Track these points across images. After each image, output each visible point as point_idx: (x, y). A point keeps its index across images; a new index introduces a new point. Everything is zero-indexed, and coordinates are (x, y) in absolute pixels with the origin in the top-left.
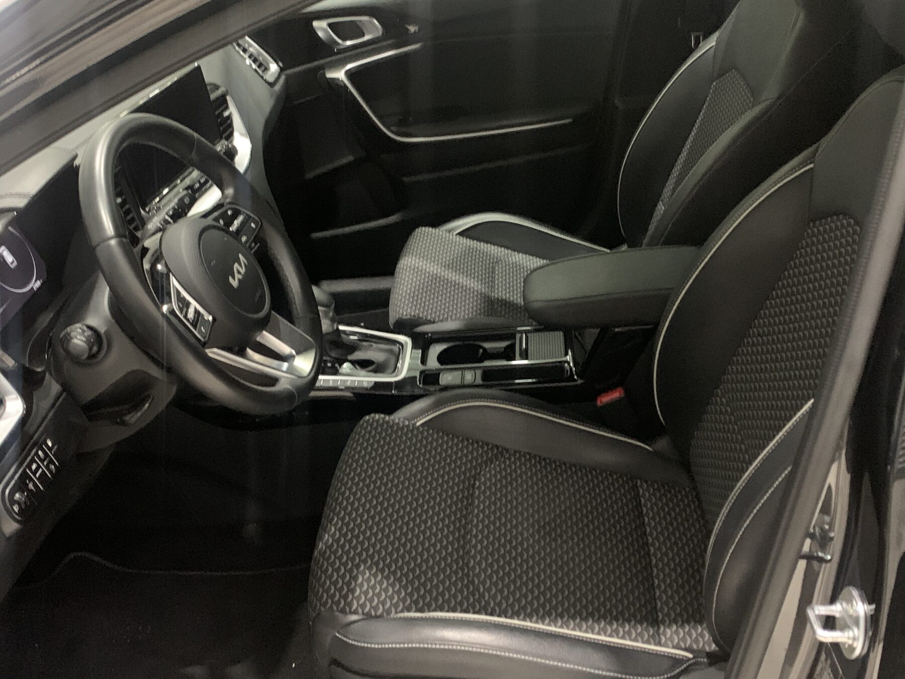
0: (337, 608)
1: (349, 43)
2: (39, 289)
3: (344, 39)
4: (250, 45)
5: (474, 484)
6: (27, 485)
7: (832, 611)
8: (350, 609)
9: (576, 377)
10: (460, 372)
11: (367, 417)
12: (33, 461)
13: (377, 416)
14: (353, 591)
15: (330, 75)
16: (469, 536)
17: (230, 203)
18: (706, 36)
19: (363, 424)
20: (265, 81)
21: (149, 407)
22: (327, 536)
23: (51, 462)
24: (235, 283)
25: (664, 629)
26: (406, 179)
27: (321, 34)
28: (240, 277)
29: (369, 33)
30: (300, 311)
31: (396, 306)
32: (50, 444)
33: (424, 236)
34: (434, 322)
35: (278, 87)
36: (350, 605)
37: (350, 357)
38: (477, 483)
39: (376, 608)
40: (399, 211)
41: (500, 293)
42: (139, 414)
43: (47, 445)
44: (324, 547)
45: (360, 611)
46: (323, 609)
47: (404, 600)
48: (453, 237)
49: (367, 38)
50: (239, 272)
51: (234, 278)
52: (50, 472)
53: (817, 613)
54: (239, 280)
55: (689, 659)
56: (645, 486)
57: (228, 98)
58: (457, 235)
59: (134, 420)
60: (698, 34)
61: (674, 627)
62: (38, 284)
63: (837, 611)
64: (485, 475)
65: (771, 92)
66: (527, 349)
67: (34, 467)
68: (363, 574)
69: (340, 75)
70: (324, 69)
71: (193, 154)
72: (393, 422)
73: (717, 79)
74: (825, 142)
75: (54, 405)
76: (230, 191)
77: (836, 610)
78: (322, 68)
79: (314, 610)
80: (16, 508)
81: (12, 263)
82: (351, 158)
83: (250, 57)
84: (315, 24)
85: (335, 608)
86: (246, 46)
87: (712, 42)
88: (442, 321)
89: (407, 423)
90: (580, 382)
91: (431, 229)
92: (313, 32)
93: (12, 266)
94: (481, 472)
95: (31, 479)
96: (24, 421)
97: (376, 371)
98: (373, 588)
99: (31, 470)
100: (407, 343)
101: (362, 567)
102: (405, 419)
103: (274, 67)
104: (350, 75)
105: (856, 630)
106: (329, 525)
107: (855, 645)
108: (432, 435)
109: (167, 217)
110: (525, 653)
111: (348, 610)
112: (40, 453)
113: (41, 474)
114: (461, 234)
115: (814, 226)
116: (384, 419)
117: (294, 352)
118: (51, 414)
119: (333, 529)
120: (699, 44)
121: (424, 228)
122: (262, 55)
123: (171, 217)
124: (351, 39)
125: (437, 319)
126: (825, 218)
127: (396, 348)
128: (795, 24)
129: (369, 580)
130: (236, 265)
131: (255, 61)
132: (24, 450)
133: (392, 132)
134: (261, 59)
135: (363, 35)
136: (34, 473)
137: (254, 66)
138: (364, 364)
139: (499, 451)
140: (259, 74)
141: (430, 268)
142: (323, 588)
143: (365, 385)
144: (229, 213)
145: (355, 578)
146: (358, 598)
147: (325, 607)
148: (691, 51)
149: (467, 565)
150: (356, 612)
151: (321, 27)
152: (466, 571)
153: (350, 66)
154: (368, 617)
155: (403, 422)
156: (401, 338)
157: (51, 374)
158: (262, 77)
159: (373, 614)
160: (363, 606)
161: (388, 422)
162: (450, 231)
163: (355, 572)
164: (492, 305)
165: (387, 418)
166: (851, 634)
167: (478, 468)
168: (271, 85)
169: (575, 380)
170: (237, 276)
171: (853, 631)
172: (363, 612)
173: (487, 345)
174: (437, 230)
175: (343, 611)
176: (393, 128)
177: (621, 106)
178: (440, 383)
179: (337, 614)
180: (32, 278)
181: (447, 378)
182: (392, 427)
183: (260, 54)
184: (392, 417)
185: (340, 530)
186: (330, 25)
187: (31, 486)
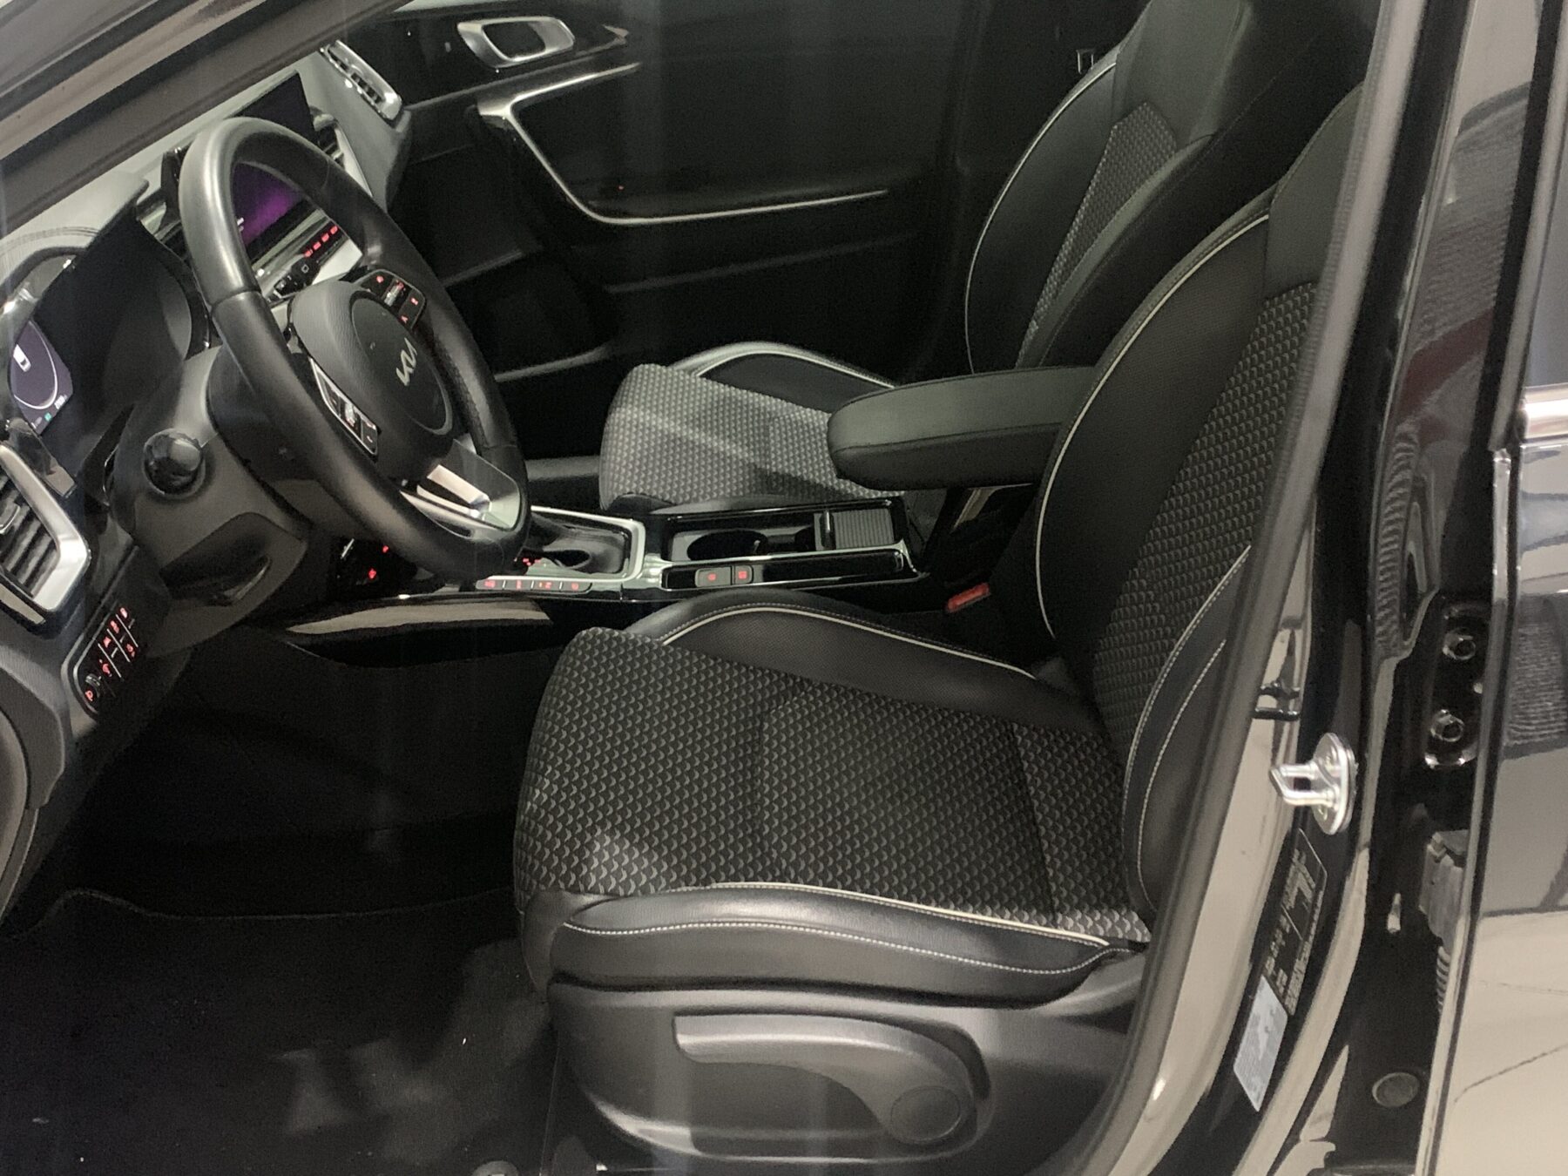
0: (566, 886)
1: (519, 59)
2: (64, 407)
3: (510, 54)
4: (352, 61)
5: (762, 726)
6: (100, 667)
7: (1305, 771)
8: (586, 887)
9: (914, 570)
10: (728, 569)
11: (584, 632)
12: (104, 635)
13: (600, 630)
14: (588, 862)
15: (485, 112)
16: (759, 795)
17: (377, 267)
18: (1101, 53)
19: (578, 642)
20: (380, 115)
21: (264, 575)
22: (538, 792)
23: (128, 641)
24: (405, 379)
25: (1064, 918)
26: (613, 289)
27: (470, 44)
28: (411, 370)
29: (552, 45)
30: (489, 440)
31: (613, 480)
32: (125, 614)
33: (647, 378)
34: (675, 505)
35: (401, 128)
36: (585, 880)
37: (547, 549)
38: (766, 725)
39: (626, 885)
40: (600, 344)
41: (780, 463)
42: (250, 584)
43: (121, 616)
44: (535, 807)
45: (602, 889)
46: (543, 888)
47: (667, 875)
48: (696, 379)
49: (548, 51)
50: (409, 365)
51: (403, 372)
52: (129, 654)
53: (1284, 774)
54: (411, 375)
55: (1105, 948)
56: (1025, 731)
57: (338, 133)
58: (702, 376)
59: (239, 595)
60: (1086, 51)
61: (1079, 915)
62: (61, 401)
63: (1311, 773)
64: (777, 715)
65: (1203, 129)
66: (832, 534)
67: (107, 642)
68: (602, 841)
69: (503, 111)
70: (475, 102)
71: (323, 188)
72: (627, 639)
73: (1119, 120)
74: (1283, 182)
75: (123, 562)
76: (375, 249)
77: (1310, 770)
78: (474, 100)
79: (527, 892)
80: (89, 695)
81: (24, 363)
82: (517, 254)
83: (355, 77)
84: (462, 27)
85: (562, 885)
86: (346, 61)
87: (1110, 62)
88: (688, 502)
89: (648, 640)
90: (921, 575)
91: (659, 367)
92: (458, 40)
93: (25, 368)
94: (770, 710)
95: (106, 661)
96: (87, 577)
97: (590, 570)
98: (619, 859)
99: (103, 645)
100: (636, 530)
101: (599, 832)
102: (644, 636)
103: (391, 97)
104: (520, 111)
105: (1336, 787)
106: (540, 778)
107: (1336, 808)
108: (690, 658)
109: (276, 292)
110: (860, 934)
111: (582, 887)
112: (113, 624)
113: (116, 655)
114: (708, 375)
115: (1272, 305)
116: (611, 634)
117: (486, 497)
118: (121, 573)
119: (547, 782)
120: (1090, 66)
121: (647, 366)
122: (372, 77)
123: (282, 292)
124: (522, 52)
125: (681, 500)
126: (1287, 290)
127: (620, 537)
128: (1238, 24)
129: (610, 849)
130: (403, 354)
131: (362, 84)
132: (91, 616)
133: (594, 210)
134: (369, 82)
135: (542, 47)
136: (109, 651)
137: (360, 90)
138: (570, 559)
139: (796, 685)
140: (369, 103)
141: (662, 424)
142: (540, 860)
143: (575, 588)
144: (380, 280)
145: (590, 846)
146: (598, 872)
147: (546, 886)
148: (1076, 79)
149: (760, 832)
150: (594, 891)
151: (472, 32)
152: (758, 840)
153: (520, 97)
154: (613, 896)
155: (643, 639)
156: (628, 524)
157: (112, 517)
158: (376, 110)
159: (622, 892)
160: (606, 882)
161: (618, 639)
162: (690, 371)
163: (589, 837)
164: (767, 481)
165: (616, 633)
166: (1330, 794)
167: (767, 704)
168: (392, 123)
169: (915, 575)
170: (407, 370)
171: (1334, 791)
172: (606, 890)
173: (766, 532)
174: (670, 369)
175: (575, 890)
176: (594, 203)
177: (966, 171)
178: (696, 583)
179: (567, 894)
180: (52, 392)
181: (704, 579)
182: (626, 645)
183: (368, 75)
184: (624, 632)
185: (560, 782)
186: (486, 29)
187: (105, 667)
